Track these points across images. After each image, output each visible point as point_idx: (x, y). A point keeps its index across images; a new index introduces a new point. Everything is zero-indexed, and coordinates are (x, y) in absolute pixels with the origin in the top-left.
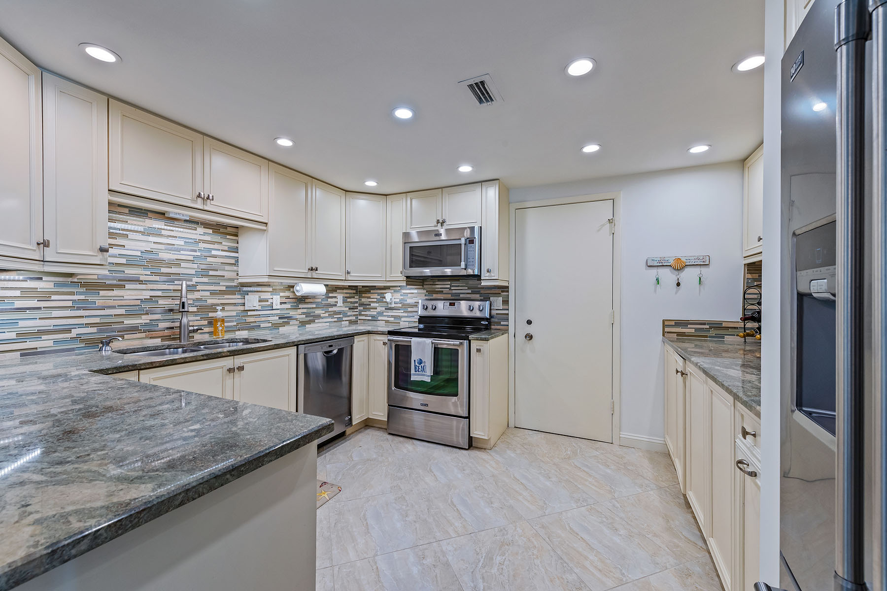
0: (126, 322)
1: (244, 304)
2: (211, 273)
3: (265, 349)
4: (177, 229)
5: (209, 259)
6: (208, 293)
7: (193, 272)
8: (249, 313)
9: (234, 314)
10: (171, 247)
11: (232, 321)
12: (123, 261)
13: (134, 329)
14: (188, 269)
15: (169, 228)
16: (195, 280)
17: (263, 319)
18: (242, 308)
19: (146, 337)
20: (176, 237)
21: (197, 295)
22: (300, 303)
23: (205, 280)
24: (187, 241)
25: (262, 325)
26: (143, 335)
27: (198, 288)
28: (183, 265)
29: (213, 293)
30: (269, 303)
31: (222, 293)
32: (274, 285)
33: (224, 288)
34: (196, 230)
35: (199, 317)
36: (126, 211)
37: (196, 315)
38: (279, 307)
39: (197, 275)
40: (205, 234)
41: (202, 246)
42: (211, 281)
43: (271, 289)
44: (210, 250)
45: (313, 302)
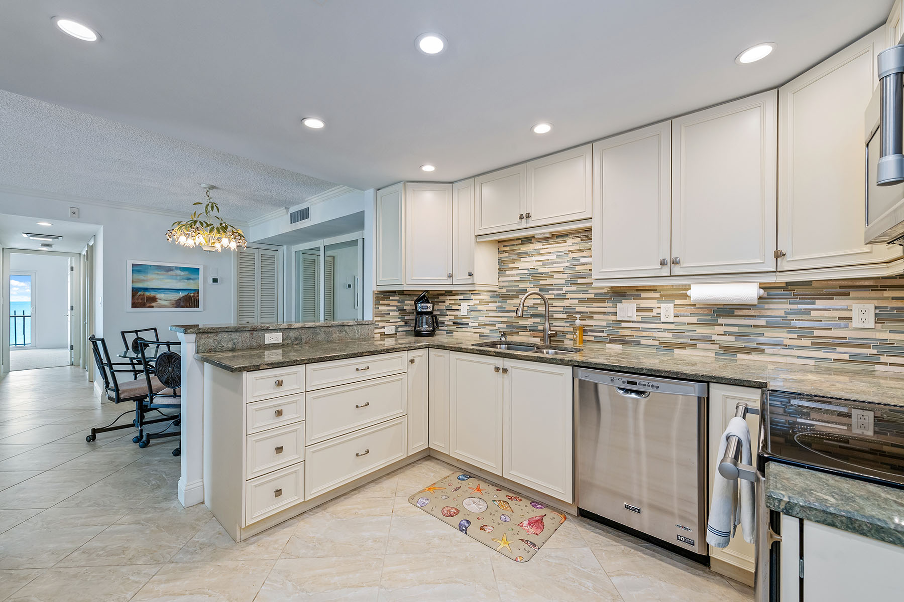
0: (520, 323)
1: (615, 314)
2: (580, 281)
3: (527, 358)
4: (551, 246)
5: (578, 268)
6: (577, 301)
7: (563, 282)
8: (624, 325)
9: (604, 324)
10: (546, 263)
11: (602, 332)
12: (518, 278)
13: (524, 328)
14: (559, 279)
15: (545, 247)
16: (565, 289)
17: (644, 334)
18: (613, 318)
19: (531, 336)
20: (550, 253)
21: (566, 303)
22: (719, 316)
23: (574, 288)
24: (559, 254)
25: (643, 342)
26: (529, 334)
27: (568, 296)
28: (555, 276)
29: (581, 301)
30: (654, 314)
31: (590, 300)
32: (664, 290)
33: (593, 296)
34: (566, 242)
35: (569, 324)
36: (520, 242)
37: (566, 322)
38: (671, 319)
39: (566, 284)
40: (573, 244)
41: (571, 255)
42: (579, 289)
43: (657, 295)
44: (578, 259)
45: (758, 316)
